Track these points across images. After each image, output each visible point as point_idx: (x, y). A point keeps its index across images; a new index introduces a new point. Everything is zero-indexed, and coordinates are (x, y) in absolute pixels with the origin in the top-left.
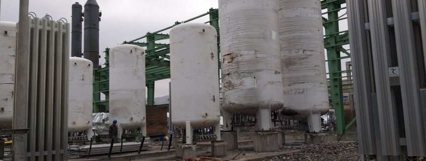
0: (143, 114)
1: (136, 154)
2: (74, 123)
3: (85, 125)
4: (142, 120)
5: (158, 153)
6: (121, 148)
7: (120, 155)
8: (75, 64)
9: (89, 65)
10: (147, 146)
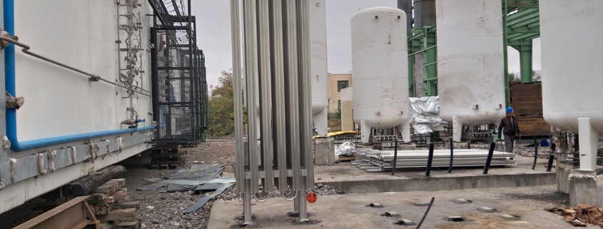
0: (501, 99)
1: (480, 173)
2: (379, 114)
3: (397, 118)
4: (497, 110)
5: (524, 176)
6: (452, 160)
7: (450, 172)
8: (376, 17)
9: (399, 17)
10: (505, 159)
